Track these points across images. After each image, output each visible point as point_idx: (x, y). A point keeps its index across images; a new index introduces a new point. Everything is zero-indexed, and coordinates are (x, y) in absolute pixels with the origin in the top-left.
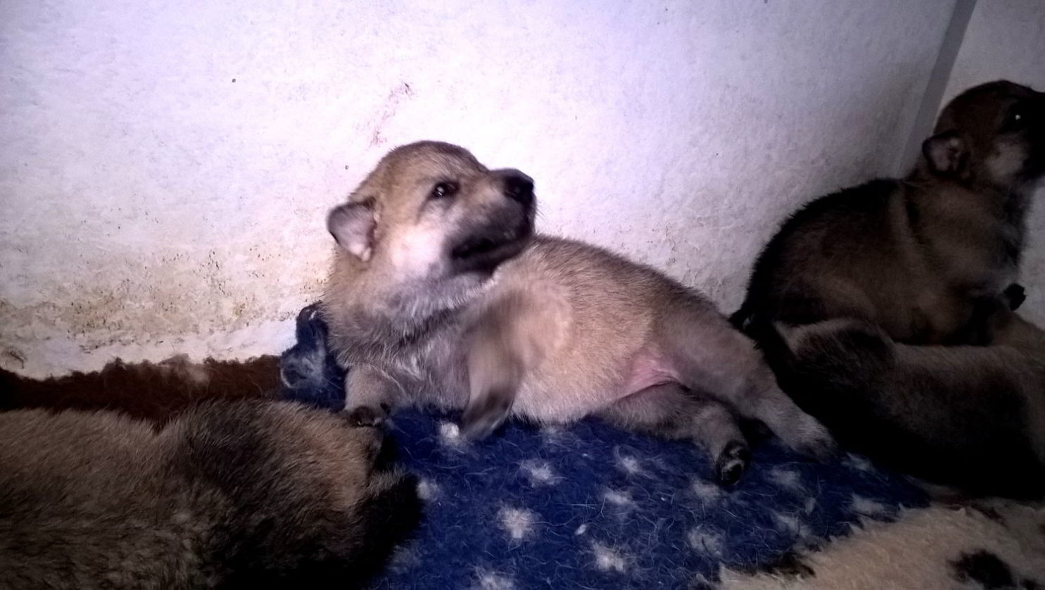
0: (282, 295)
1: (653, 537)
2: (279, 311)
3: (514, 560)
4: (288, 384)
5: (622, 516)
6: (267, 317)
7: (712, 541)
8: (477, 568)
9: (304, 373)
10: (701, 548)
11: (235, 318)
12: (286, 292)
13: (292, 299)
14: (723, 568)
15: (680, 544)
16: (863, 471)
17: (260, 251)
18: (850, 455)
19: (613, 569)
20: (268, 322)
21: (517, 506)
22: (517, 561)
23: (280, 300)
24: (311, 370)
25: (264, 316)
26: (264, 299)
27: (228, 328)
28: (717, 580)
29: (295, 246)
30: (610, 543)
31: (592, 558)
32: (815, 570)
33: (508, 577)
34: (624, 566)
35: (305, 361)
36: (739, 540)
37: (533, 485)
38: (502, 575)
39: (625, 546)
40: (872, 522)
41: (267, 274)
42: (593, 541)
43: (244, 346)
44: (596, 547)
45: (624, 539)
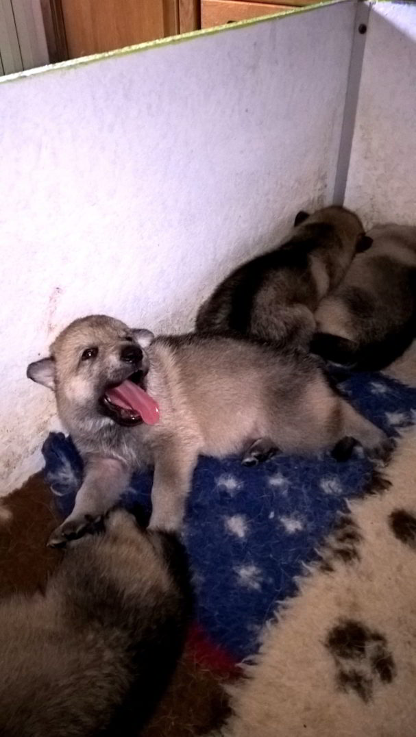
0: (28, 442)
1: (306, 498)
2: (29, 450)
3: (249, 553)
4: (59, 494)
5: (285, 493)
6: (24, 457)
7: (333, 484)
8: (234, 568)
9: (66, 483)
10: (331, 491)
11: (6, 470)
12: (29, 439)
13: (34, 440)
14: (347, 501)
15: (321, 496)
16: (385, 393)
17: (7, 428)
18: (373, 384)
19: (297, 530)
20: (25, 459)
21: (231, 515)
22: (250, 552)
23: (27, 445)
24: (68, 479)
25: (22, 457)
26: (19, 450)
27: (5, 476)
28: (348, 511)
29: (25, 413)
30: (288, 514)
31: (283, 528)
32: (391, 481)
33: (251, 564)
34: (301, 525)
35: (62, 475)
36: (346, 476)
37: (232, 496)
38: (248, 565)
39: (296, 512)
40: (402, 429)
41: (16, 437)
42: (279, 517)
43: (16, 480)
44: (283, 520)
45: (293, 508)
